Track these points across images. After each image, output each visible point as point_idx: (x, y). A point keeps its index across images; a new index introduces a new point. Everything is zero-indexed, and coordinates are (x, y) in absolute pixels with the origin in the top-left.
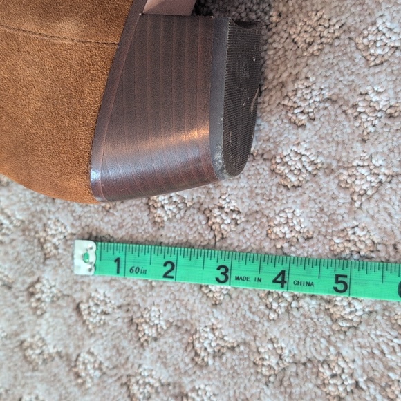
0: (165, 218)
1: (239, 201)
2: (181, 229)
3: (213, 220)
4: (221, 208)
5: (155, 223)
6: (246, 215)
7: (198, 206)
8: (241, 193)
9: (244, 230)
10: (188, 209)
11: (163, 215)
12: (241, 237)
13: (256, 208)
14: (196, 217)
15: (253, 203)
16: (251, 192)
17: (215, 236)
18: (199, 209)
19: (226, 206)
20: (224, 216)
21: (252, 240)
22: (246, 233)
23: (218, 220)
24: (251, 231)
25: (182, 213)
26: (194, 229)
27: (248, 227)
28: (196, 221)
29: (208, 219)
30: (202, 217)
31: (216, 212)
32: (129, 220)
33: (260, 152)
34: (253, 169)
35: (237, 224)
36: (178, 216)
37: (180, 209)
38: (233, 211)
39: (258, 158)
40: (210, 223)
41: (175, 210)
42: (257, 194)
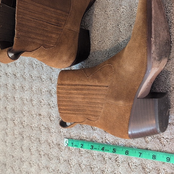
0: (149, 141)
1: (168, 136)
2: (153, 143)
3: (161, 141)
4: (163, 138)
5: (146, 142)
6: (170, 139)
7: (157, 137)
8: (168, 134)
9: (170, 143)
10: (155, 138)
11: (148, 140)
12: (169, 145)
13: (172, 138)
14: (157, 140)
15: (171, 136)
16: (171, 133)
17: (162, 145)
18: (157, 138)
19: (164, 137)
20: (164, 140)
21: (172, 146)
22: (170, 144)
23: (163, 141)
24: (172, 144)
25: (153, 139)
26: (157, 143)
27: (171, 143)
28: (157, 141)
29: (160, 140)
30: (158, 140)
31: (162, 139)
32: (139, 141)
33: (172, 123)
34: (170, 127)
35: (168, 142)
36: (152, 140)
37: (152, 138)
38: (166, 138)
39: (171, 124)
40: (161, 142)
41: (151, 139)
42: (172, 134)
